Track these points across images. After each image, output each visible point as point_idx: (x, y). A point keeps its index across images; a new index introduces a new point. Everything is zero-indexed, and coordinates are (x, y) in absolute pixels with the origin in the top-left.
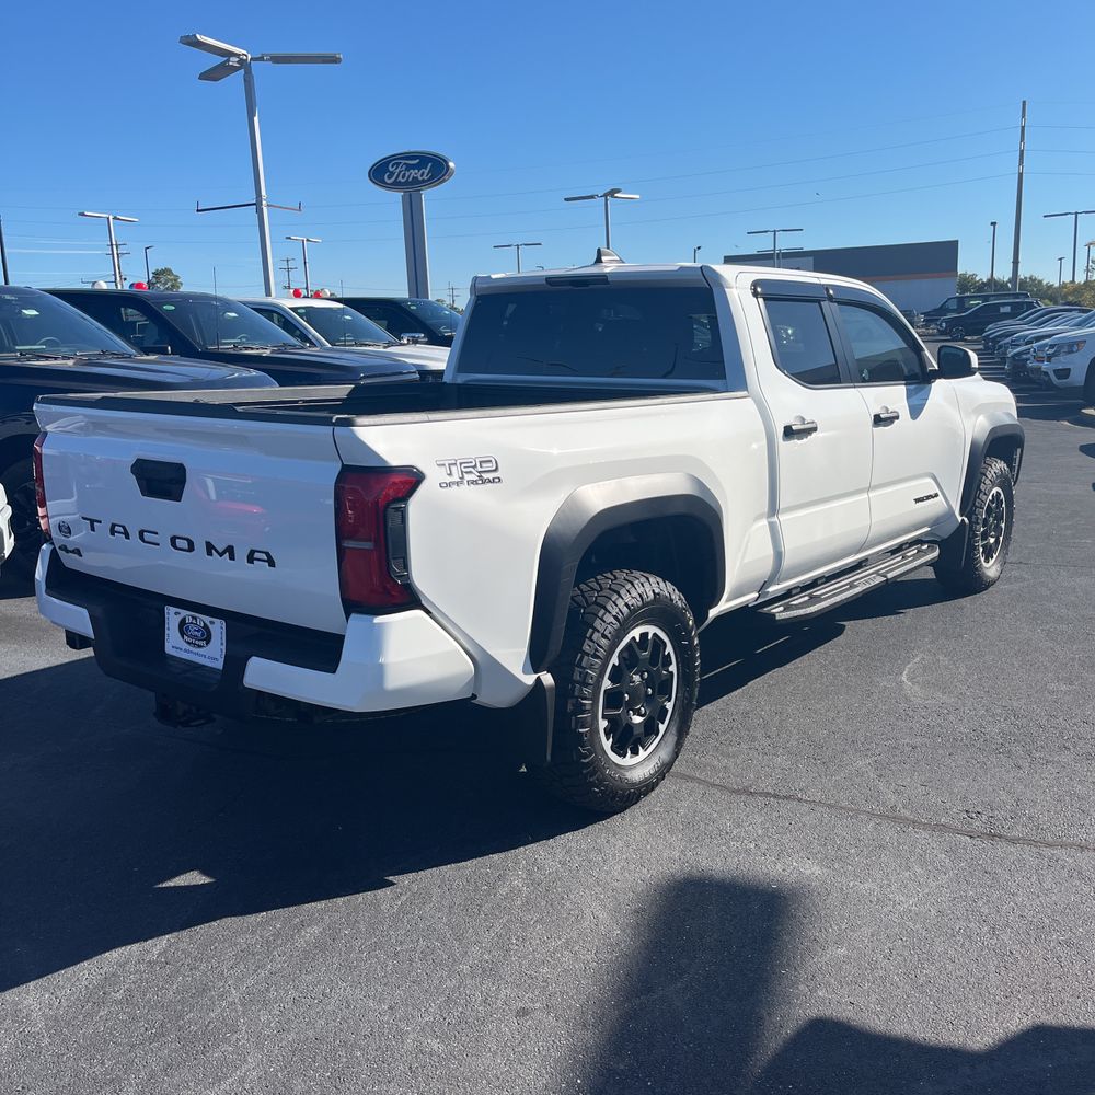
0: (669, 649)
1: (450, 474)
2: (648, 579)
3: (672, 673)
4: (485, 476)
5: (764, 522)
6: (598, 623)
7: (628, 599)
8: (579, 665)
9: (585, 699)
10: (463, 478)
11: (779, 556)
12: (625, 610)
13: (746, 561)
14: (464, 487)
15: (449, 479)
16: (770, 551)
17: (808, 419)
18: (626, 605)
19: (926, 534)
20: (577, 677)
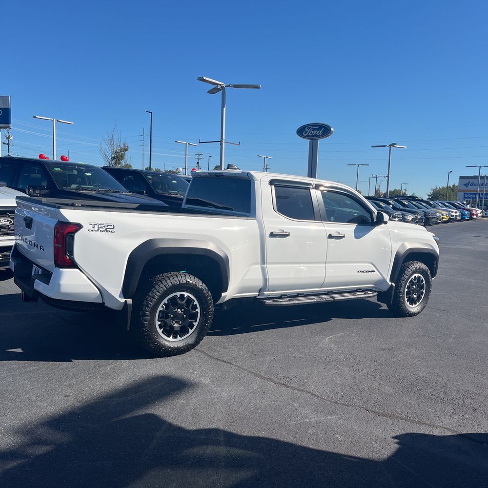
0: (196, 302)
1: (94, 227)
2: (185, 275)
3: (197, 312)
4: (108, 230)
5: (259, 266)
6: (157, 287)
7: (173, 281)
8: (146, 300)
9: (147, 311)
10: (99, 229)
11: (265, 280)
12: (170, 284)
13: (245, 278)
14: (99, 232)
15: (92, 229)
16: (261, 277)
17: (285, 231)
18: (171, 283)
19: (373, 287)
20: (145, 303)
